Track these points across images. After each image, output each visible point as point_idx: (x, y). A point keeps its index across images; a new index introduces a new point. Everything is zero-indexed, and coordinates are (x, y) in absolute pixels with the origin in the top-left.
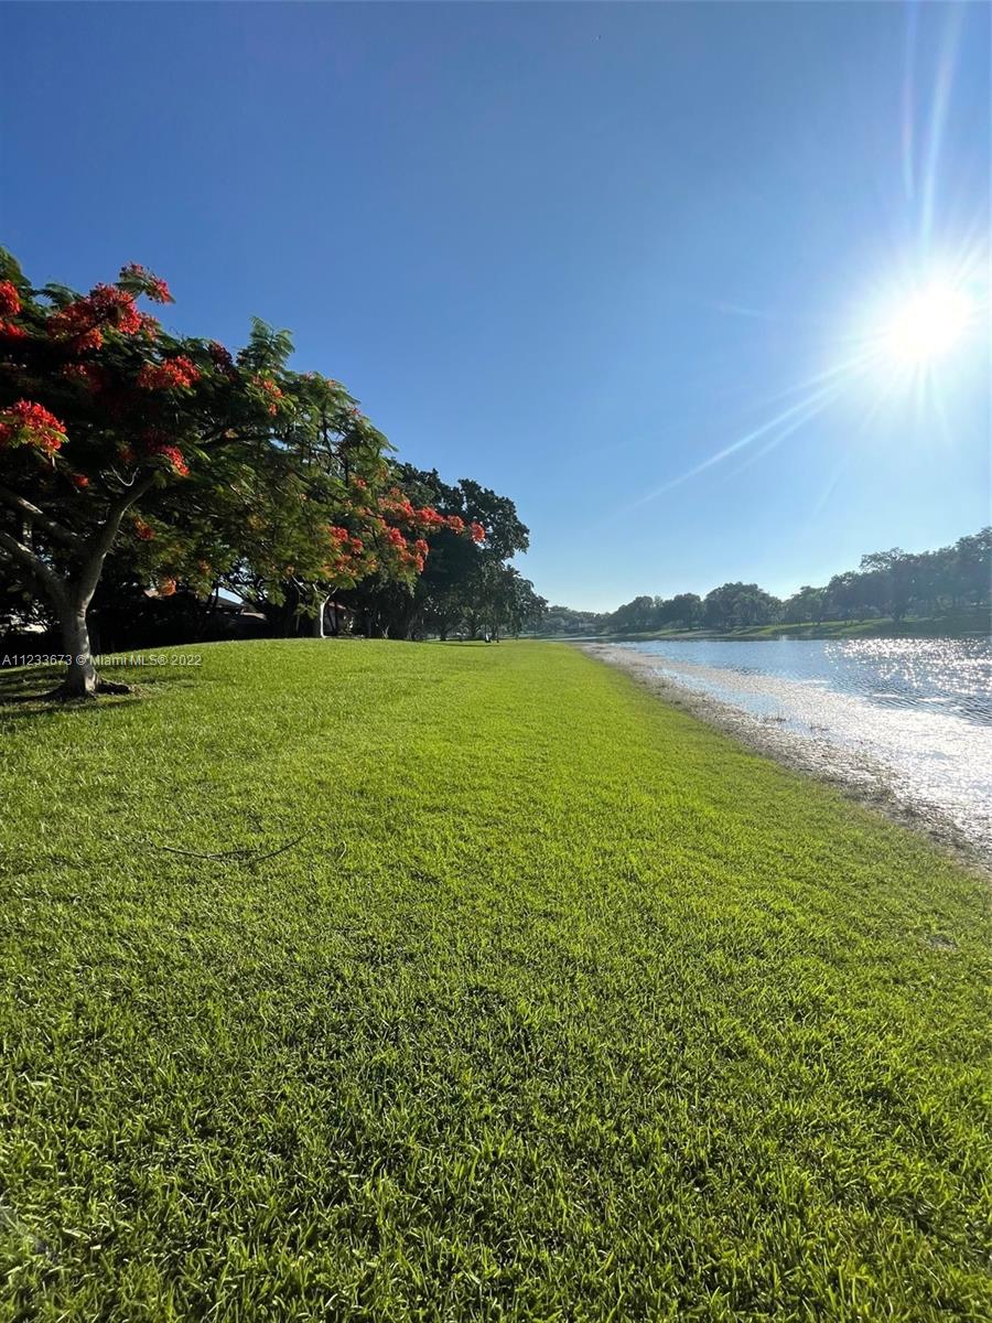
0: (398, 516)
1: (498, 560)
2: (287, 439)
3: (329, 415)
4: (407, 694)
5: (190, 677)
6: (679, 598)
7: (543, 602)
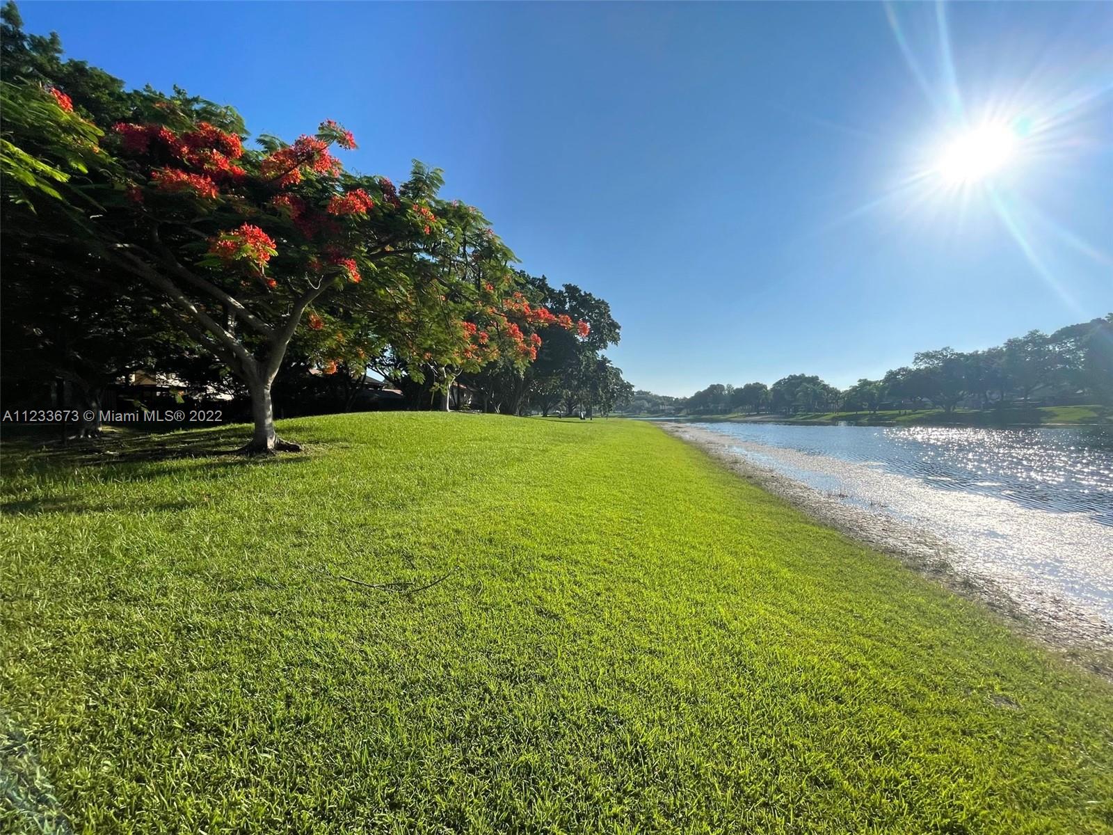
0: (519, 315)
1: (593, 351)
2: (433, 253)
3: (468, 233)
4: (519, 460)
5: (346, 440)
6: (748, 387)
7: (630, 387)
